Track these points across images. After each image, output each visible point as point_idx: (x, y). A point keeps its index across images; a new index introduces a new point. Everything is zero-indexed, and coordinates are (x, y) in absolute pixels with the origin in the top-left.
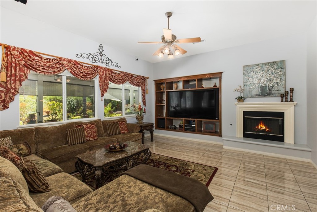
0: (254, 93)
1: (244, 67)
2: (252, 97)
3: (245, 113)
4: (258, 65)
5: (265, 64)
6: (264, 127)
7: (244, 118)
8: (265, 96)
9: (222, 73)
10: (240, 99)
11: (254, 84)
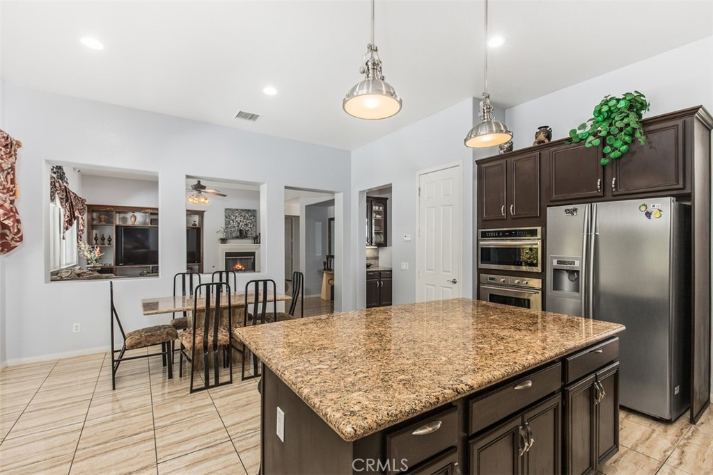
0: (234, 235)
1: (226, 209)
2: (233, 238)
3: (228, 254)
4: (237, 210)
5: (243, 210)
6: (240, 267)
7: (226, 259)
8: (242, 238)
9: (204, 211)
10: (223, 241)
11: (234, 227)
